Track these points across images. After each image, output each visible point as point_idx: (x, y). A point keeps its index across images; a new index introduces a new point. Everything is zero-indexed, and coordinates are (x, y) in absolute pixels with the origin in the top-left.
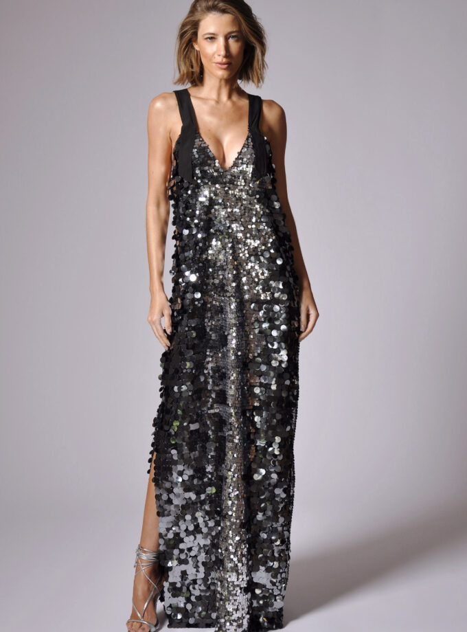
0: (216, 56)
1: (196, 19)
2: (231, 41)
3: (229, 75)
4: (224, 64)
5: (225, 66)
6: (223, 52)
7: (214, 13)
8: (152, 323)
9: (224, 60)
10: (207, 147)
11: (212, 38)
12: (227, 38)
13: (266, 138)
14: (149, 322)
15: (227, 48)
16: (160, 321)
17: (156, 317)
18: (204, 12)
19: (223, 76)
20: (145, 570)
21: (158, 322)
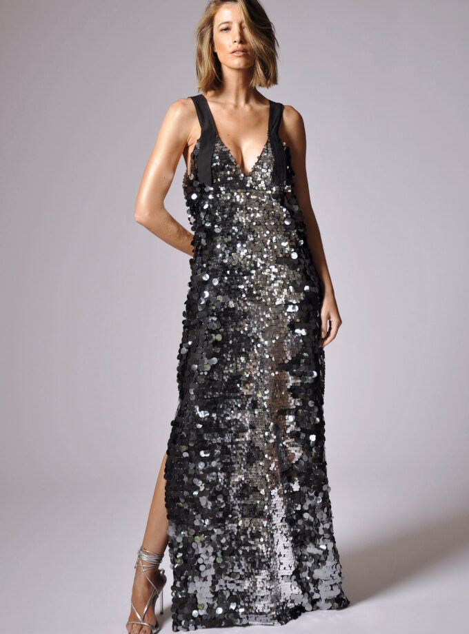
5: (241, 54)
6: (237, 38)
10: (228, 152)
11: (227, 28)
13: (284, 144)
20: (145, 571)
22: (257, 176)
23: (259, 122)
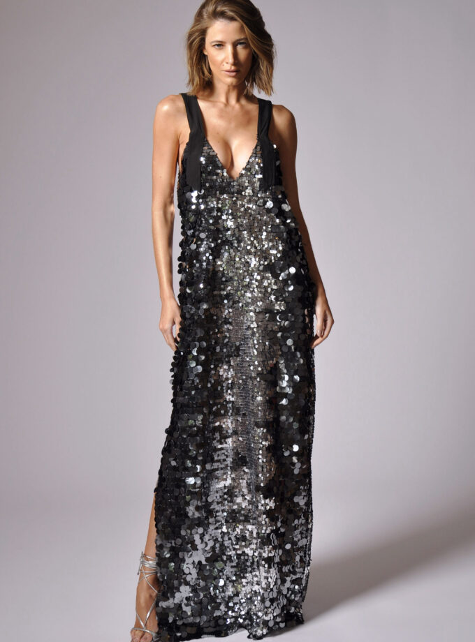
0: (225, 64)
1: (204, 28)
2: (239, 48)
3: (237, 82)
4: (233, 72)
5: (234, 74)
6: (231, 60)
7: (221, 20)
8: (163, 331)
9: (233, 68)
10: (216, 156)
11: (220, 45)
12: (235, 45)
13: (275, 146)
14: (161, 330)
15: (235, 55)
16: (172, 330)
17: (167, 325)
18: (212, 20)
19: (232, 83)
20: (148, 577)
21: (169, 331)
22: (245, 182)
23: (249, 122)
